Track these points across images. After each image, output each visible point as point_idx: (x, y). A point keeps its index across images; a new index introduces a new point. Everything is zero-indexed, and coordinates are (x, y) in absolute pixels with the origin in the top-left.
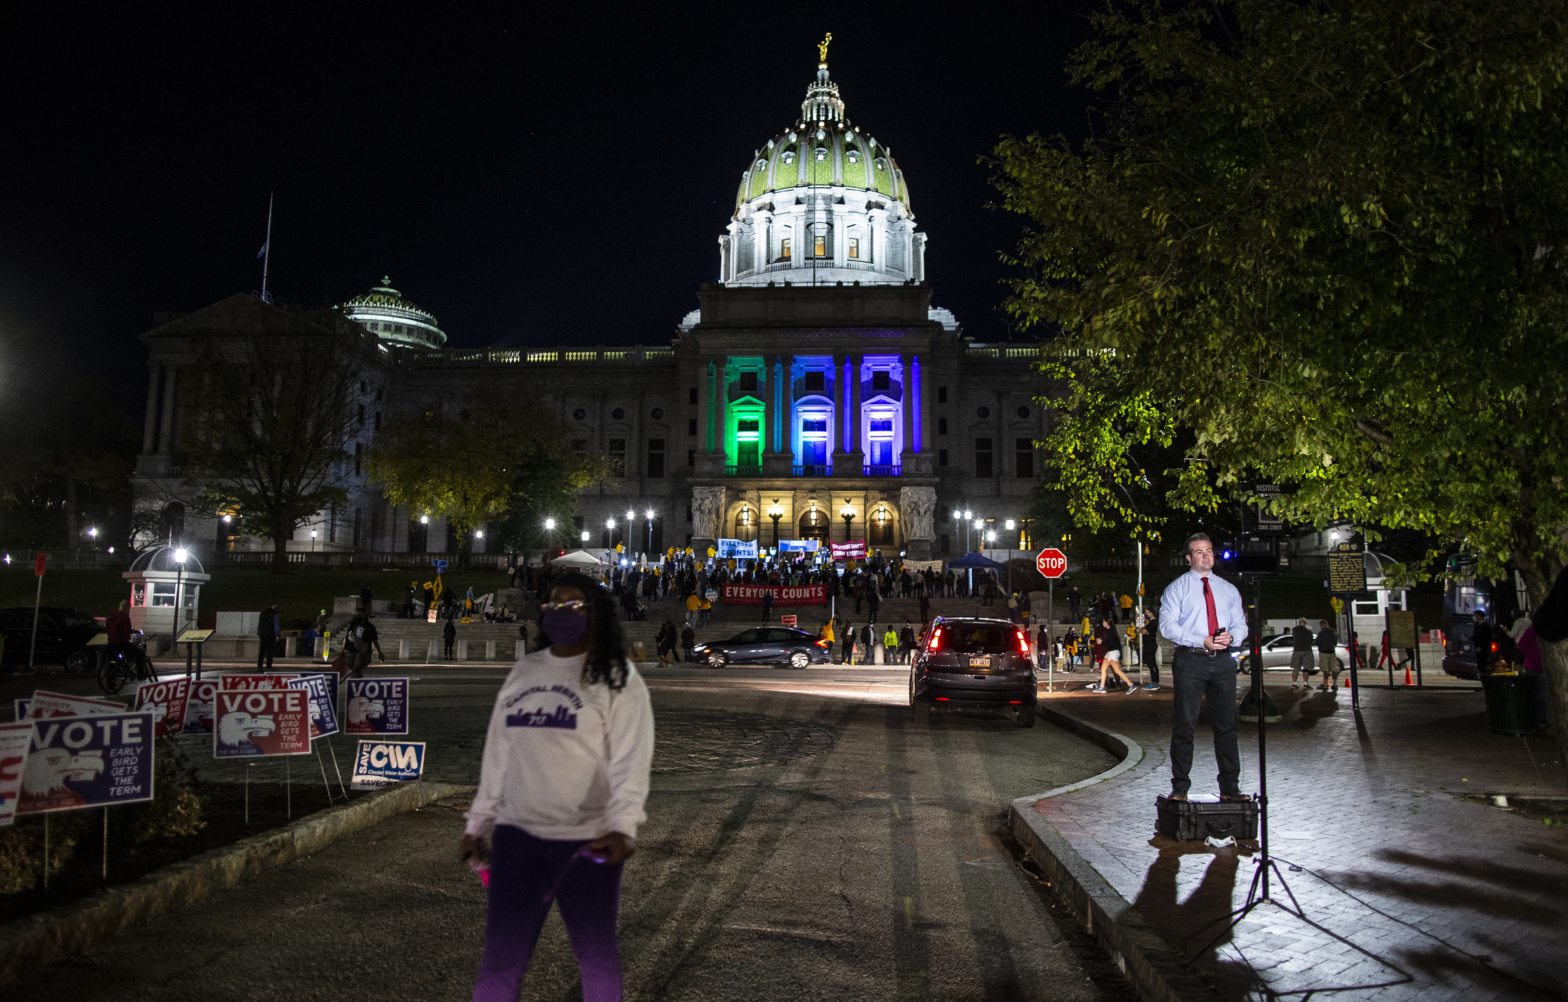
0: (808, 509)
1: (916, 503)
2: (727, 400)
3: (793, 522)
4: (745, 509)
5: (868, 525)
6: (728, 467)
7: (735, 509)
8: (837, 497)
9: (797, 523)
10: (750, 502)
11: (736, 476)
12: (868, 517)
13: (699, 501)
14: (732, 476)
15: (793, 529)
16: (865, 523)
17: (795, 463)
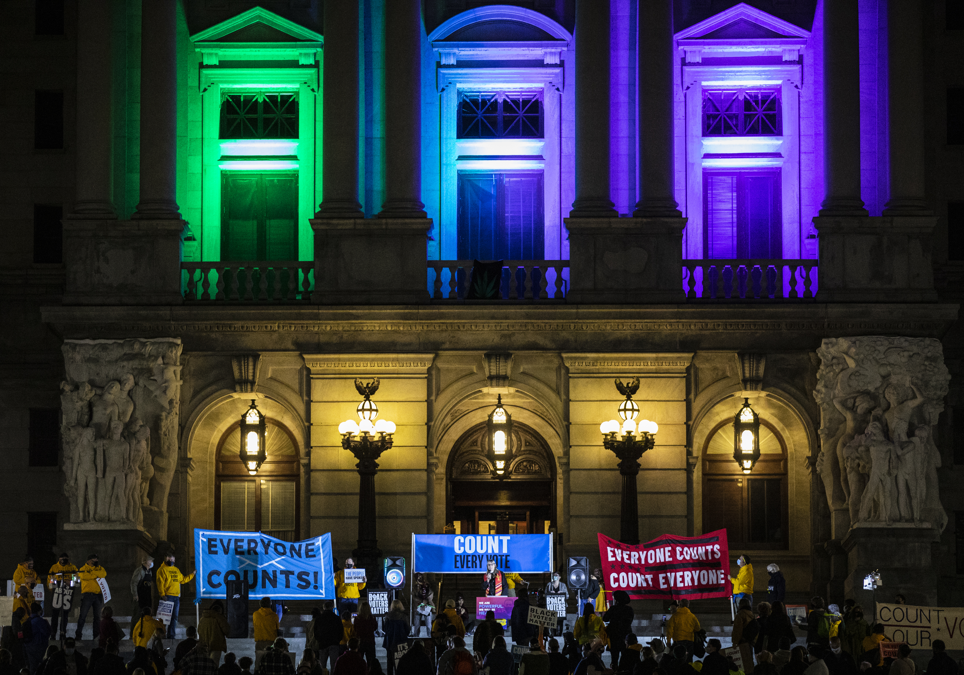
0: (478, 418)
1: (873, 396)
2: (181, 25)
3: (430, 468)
4: (253, 419)
5: (697, 474)
6: (191, 267)
7: (216, 417)
8: (588, 375)
9: (441, 470)
10: (270, 394)
11: (219, 302)
12: (697, 449)
13: (87, 393)
14: (206, 301)
15: (428, 492)
16: (689, 469)
17: (432, 249)
